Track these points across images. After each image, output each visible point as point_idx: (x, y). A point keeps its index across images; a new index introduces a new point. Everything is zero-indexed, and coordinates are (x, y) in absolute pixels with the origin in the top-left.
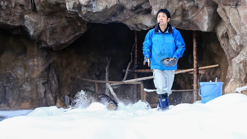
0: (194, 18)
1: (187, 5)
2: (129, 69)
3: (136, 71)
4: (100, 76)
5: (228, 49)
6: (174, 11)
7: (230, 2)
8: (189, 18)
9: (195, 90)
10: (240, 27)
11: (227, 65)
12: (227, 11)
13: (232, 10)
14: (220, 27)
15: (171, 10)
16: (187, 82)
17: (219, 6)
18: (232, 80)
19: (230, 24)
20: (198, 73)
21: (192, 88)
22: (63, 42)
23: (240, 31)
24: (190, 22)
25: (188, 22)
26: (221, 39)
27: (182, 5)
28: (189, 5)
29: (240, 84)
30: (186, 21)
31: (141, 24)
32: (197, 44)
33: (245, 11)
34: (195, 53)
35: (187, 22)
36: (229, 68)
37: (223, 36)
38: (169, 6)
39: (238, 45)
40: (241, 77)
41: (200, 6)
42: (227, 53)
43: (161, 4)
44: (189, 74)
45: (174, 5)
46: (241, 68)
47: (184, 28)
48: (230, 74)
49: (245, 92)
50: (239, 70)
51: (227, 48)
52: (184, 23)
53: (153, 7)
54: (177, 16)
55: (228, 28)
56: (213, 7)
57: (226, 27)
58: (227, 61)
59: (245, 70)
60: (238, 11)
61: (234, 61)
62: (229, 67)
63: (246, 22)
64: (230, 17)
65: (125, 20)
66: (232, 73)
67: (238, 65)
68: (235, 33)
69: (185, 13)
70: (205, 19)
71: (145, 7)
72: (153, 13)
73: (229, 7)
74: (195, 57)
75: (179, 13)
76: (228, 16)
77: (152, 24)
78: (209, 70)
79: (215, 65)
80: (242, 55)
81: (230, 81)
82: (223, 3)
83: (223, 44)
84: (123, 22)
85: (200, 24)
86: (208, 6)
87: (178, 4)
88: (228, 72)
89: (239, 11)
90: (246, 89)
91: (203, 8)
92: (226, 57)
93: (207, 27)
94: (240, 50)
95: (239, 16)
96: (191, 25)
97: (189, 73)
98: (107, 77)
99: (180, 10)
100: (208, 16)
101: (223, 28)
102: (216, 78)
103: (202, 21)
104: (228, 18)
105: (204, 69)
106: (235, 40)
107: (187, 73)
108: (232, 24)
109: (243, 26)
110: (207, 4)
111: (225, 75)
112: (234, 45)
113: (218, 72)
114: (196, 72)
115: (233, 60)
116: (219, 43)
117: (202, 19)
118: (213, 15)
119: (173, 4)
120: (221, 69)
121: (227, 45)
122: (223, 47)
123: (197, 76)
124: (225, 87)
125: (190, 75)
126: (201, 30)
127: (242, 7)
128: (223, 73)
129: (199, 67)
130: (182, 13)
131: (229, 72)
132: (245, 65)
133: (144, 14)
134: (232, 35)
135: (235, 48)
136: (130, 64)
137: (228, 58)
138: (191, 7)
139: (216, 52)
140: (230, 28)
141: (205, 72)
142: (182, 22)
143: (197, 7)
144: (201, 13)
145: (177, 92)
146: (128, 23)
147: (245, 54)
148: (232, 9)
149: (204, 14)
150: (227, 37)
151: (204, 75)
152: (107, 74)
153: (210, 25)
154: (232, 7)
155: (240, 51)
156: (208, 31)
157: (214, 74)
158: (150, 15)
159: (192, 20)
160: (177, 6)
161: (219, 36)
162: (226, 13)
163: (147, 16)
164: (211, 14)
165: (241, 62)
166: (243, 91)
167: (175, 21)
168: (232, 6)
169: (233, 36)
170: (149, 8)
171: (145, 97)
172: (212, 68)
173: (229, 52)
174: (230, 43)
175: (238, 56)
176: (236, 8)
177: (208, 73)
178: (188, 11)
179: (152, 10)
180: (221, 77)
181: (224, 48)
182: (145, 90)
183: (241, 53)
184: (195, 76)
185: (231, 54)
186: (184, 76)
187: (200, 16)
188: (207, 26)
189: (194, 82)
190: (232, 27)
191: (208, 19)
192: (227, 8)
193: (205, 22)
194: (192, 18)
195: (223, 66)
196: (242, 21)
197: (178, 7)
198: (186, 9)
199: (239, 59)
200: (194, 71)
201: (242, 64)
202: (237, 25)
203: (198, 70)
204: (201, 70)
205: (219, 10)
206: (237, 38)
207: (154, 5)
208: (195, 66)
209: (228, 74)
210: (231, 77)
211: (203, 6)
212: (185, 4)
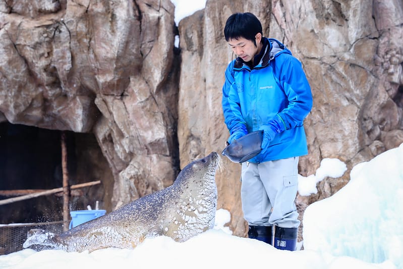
0: (62, 113)
1: (50, 92)
5: (113, 158)
6: (30, 102)
7: (113, 90)
8: (54, 112)
9: (65, 222)
10: (128, 127)
11: (111, 181)
12: (110, 104)
13: (116, 103)
14: (101, 126)
15: (26, 99)
16: (54, 208)
17: (98, 95)
18: (120, 204)
19: (115, 122)
20: (69, 195)
21: (61, 218)
23: (128, 133)
24: (55, 118)
25: (53, 119)
26: (103, 143)
27: (42, 93)
28: (53, 93)
30: (48, 116)
32: (67, 151)
33: (134, 104)
34: (64, 164)
35: (51, 119)
36: (116, 187)
37: (105, 140)
38: (22, 93)
39: (127, 152)
40: (132, 199)
41: (71, 95)
42: (111, 165)
43: (8, 91)
44: (57, 197)
45: (29, 92)
46: (132, 186)
47: (46, 126)
48: (117, 195)
50: (129, 189)
51: (111, 157)
52: (46, 120)
54: (36, 109)
55: (112, 128)
56: (89, 96)
57: (109, 126)
58: (113, 176)
59: (137, 189)
60: (124, 103)
61: (122, 176)
62: (115, 185)
63: (136, 119)
64: (114, 113)
66: (120, 194)
67: (128, 182)
68: (122, 135)
69: (47, 104)
70: (77, 114)
73: (112, 98)
74: (65, 171)
75: (37, 104)
76: (112, 110)
78: (86, 188)
79: (95, 181)
80: (133, 167)
81: (118, 205)
82: (104, 92)
83: (106, 151)
85: (70, 121)
86: (81, 95)
87: (36, 90)
88: (114, 192)
89: (126, 104)
91: (74, 98)
92: (110, 170)
93: (82, 125)
94: (129, 159)
95: (127, 112)
96: (57, 121)
97: (56, 195)
99: (40, 99)
100: (82, 110)
101: (104, 127)
102: (97, 202)
103: (74, 117)
104: (111, 113)
105: (80, 188)
106: (122, 146)
107: (53, 194)
108: (117, 122)
109: (132, 125)
110: (80, 92)
111: (111, 196)
112: (121, 153)
113: (100, 192)
114: (67, 193)
115: (120, 174)
116: (99, 148)
117: (73, 114)
118: (89, 108)
119: (28, 90)
120: (104, 186)
121: (111, 153)
122: (105, 155)
123: (68, 200)
125: (57, 199)
126: (73, 130)
127: (130, 99)
128: (107, 194)
129: (71, 185)
130: (42, 105)
131: (116, 193)
132: (137, 182)
134: (117, 138)
135: (123, 157)
137: (114, 171)
138: (57, 96)
139: (96, 162)
140: (115, 128)
141: (80, 193)
142: (43, 118)
143: (66, 96)
144: (72, 105)
147: (136, 166)
148: (116, 101)
149: (76, 107)
150: (111, 141)
151: (80, 196)
153: (85, 122)
154: (115, 99)
155: (130, 161)
156: (84, 132)
157: (94, 194)
159: (59, 115)
160: (34, 94)
161: (99, 139)
162: (107, 107)
164: (87, 107)
165: (131, 178)
167: (32, 116)
168: (117, 96)
169: (119, 140)
172: (91, 186)
173: (115, 163)
174: (116, 149)
175: (128, 169)
176: (121, 99)
177: (85, 194)
178: (51, 101)
180: (104, 200)
181: (107, 157)
183: (132, 165)
184: (66, 199)
185: (117, 165)
186: (48, 198)
187: (70, 110)
189: (64, 208)
190: (117, 126)
191: (83, 114)
192: (109, 99)
193: (79, 119)
194: (59, 112)
195: (106, 182)
196: (131, 118)
197: (37, 96)
198: (49, 98)
199: (128, 174)
200: (64, 191)
201: (133, 181)
202: (124, 124)
203: (69, 190)
204: (74, 189)
205: (97, 101)
206: (125, 142)
208: (65, 184)
209: (114, 194)
210: (119, 200)
211: (74, 95)
212: (47, 91)
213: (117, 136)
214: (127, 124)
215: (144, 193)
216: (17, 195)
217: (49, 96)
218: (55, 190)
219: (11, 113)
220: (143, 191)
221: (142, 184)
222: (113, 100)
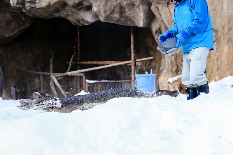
0: (131, 15)
1: (124, 3)
2: (72, 61)
3: (79, 63)
4: (45, 68)
6: (113, 8)
7: (162, 1)
8: (126, 14)
9: (133, 81)
10: (171, 24)
11: (161, 57)
12: (160, 9)
14: (154, 23)
15: (110, 7)
16: (126, 72)
17: (153, 4)
18: (165, 71)
19: (163, 21)
20: (135, 65)
21: (130, 79)
22: (7, 36)
24: (128, 18)
26: (156, 34)
27: (120, 3)
28: (126, 3)
29: (172, 75)
30: (123, 17)
31: (82, 20)
32: (134, 38)
34: (132, 46)
35: (125, 19)
36: (163, 61)
37: (156, 32)
38: (108, 3)
40: (173, 69)
41: (136, 4)
43: (100, 2)
44: (128, 66)
45: (112, 3)
46: (172, 61)
47: (122, 23)
48: (163, 66)
49: (176, 82)
50: (171, 62)
52: (122, 19)
53: (93, 4)
54: (116, 13)
55: (161, 25)
56: (147, 4)
57: (159, 23)
59: (176, 62)
60: (169, 9)
62: (162, 59)
64: (163, 15)
65: (68, 15)
66: (165, 65)
67: (170, 58)
69: (123, 10)
70: (140, 16)
71: (85, 4)
72: (93, 10)
73: (162, 5)
74: (132, 50)
75: (117, 10)
76: (161, 13)
77: (93, 19)
78: (145, 61)
79: (150, 57)
81: (164, 72)
82: (157, 2)
83: (157, 39)
84: (66, 18)
85: (136, 20)
86: (143, 4)
87: (116, 1)
88: (162, 64)
89: (170, 9)
90: (176, 80)
91: (139, 6)
95: (171, 14)
96: (128, 21)
97: (127, 64)
98: (51, 69)
99: (118, 7)
100: (143, 13)
101: (156, 24)
102: (151, 70)
103: (138, 18)
104: (161, 15)
105: (141, 61)
107: (126, 64)
108: (164, 21)
110: (142, 2)
111: (159, 66)
113: (153, 64)
114: (134, 64)
116: (153, 37)
117: (138, 16)
118: (147, 12)
120: (156, 61)
122: (157, 41)
123: (134, 68)
124: (159, 77)
125: (128, 67)
126: (138, 25)
128: (157, 65)
129: (136, 59)
130: (120, 11)
131: (163, 64)
132: (176, 58)
133: (85, 10)
134: (164, 31)
136: (73, 56)
138: (128, 5)
139: (151, 45)
140: (163, 24)
141: (141, 64)
142: (120, 19)
143: (133, 5)
144: (137, 10)
145: (116, 82)
146: (70, 19)
148: (164, 7)
149: (139, 11)
150: (161, 32)
151: (141, 66)
152: (51, 66)
153: (145, 21)
154: (164, 6)
156: (144, 27)
157: (149, 65)
158: (90, 11)
159: (129, 17)
160: (115, 4)
161: (153, 32)
162: (159, 11)
163: (88, 12)
164: (146, 12)
165: (172, 55)
166: (174, 82)
167: (114, 17)
168: (165, 4)
170: (89, 4)
171: (87, 88)
172: (148, 60)
176: (167, 6)
177: (144, 65)
178: (125, 8)
179: (92, 7)
180: (156, 68)
181: (158, 42)
182: (87, 81)
184: (133, 67)
186: (123, 67)
187: (136, 13)
188: (143, 22)
189: (132, 73)
191: (144, 16)
192: (160, 6)
193: (141, 19)
194: (129, 14)
195: (157, 58)
197: (117, 5)
198: (124, 6)
200: (132, 63)
201: (173, 57)
202: (168, 22)
203: (135, 62)
204: (138, 61)
205: (153, 8)
207: (94, 2)
208: (133, 58)
209: (162, 65)
210: (164, 69)
211: (138, 4)
212: (122, 2)
213: (164, 29)
214: (170, 22)
215: (180, 65)
216: (106, 64)
217: (124, 5)
218: (127, 62)
219: (102, 15)
220: (179, 64)
221: (179, 59)
222: (162, 7)
